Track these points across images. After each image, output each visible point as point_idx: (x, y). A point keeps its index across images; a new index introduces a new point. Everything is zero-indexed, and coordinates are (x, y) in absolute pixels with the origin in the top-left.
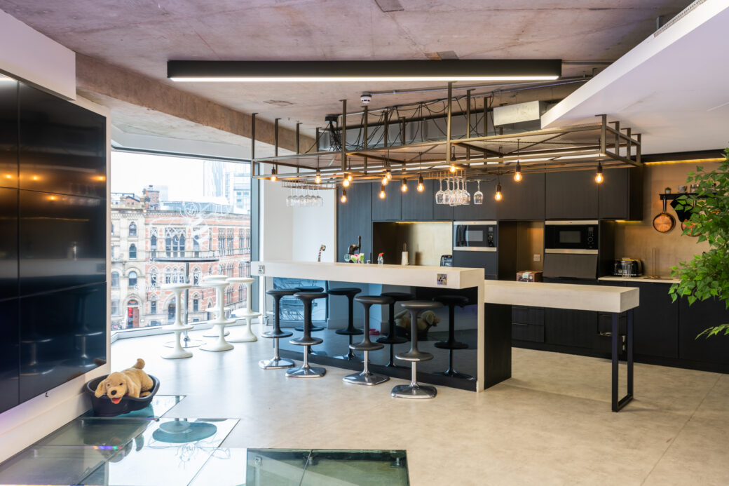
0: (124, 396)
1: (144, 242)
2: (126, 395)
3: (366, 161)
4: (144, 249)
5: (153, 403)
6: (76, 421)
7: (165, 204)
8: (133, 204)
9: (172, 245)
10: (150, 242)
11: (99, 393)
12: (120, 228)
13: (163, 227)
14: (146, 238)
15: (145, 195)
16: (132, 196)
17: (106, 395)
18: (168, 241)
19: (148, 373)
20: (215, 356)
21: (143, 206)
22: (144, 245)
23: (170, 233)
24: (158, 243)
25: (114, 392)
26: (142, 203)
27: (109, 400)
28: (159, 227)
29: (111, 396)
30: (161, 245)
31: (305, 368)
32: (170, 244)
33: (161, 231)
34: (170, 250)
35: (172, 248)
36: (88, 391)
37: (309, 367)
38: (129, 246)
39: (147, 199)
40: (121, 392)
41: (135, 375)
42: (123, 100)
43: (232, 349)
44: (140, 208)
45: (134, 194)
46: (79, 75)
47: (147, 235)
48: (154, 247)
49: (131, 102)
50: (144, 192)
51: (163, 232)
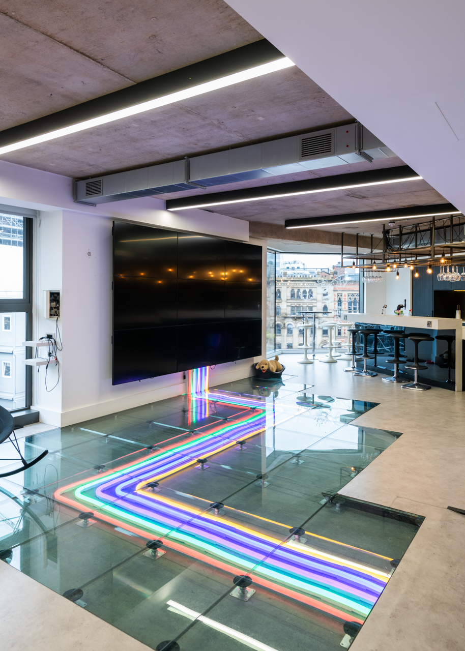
0: (267, 370)
1: (333, 304)
2: (268, 369)
3: (400, 256)
4: (333, 308)
5: (282, 376)
6: (249, 378)
7: (349, 276)
8: (325, 276)
9: (353, 306)
10: (337, 304)
11: (257, 367)
12: (317, 294)
13: (346, 293)
14: (334, 301)
15: (334, 270)
16: (326, 271)
17: (260, 368)
18: (350, 304)
19: (281, 363)
20: (327, 365)
21: (332, 278)
22: (333, 306)
23: (351, 297)
24: (343, 304)
25: (263, 367)
26: (332, 276)
27: (261, 371)
28: (344, 293)
29: (262, 369)
30: (345, 306)
31: (364, 372)
32: (351, 305)
33: (345, 296)
34: (351, 309)
35: (353, 309)
36: (254, 366)
37: (367, 372)
38: (323, 306)
39: (335, 273)
40: (266, 368)
41: (274, 362)
42: (270, 237)
43: (336, 362)
44: (331, 279)
45: (328, 269)
46: (251, 230)
47: (335, 299)
48: (340, 307)
49: (273, 238)
50: (334, 267)
51: (347, 297)
